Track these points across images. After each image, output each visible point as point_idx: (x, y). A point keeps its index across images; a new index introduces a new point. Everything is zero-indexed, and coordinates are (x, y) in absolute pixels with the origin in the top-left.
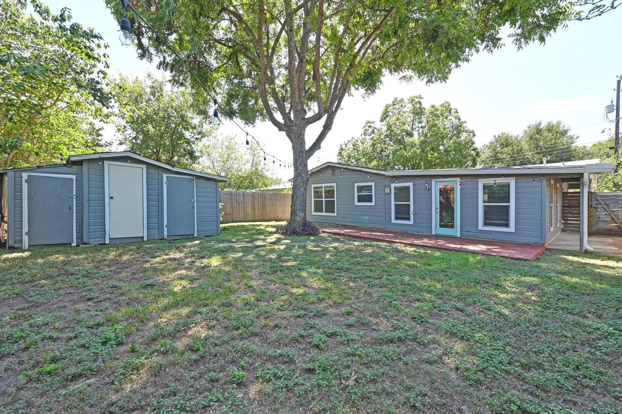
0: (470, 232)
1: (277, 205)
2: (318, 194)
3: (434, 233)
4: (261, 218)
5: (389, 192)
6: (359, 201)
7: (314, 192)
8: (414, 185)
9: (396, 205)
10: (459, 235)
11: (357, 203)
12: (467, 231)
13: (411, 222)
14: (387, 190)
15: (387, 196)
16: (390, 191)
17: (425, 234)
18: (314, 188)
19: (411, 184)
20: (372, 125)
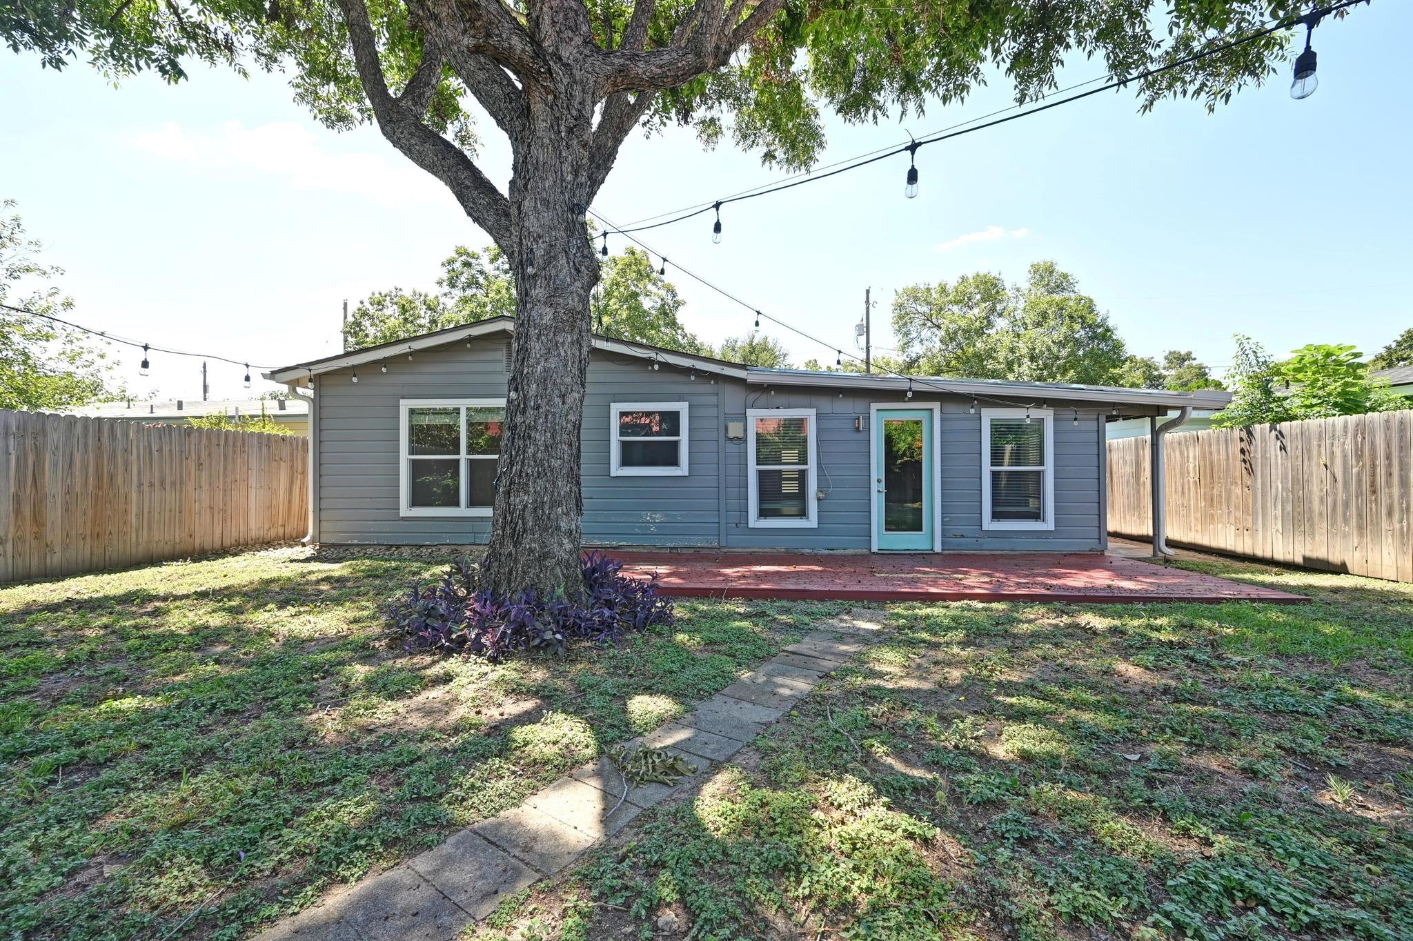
0: (962, 536)
1: (190, 486)
2: (423, 437)
3: (874, 549)
4: (85, 551)
5: (741, 435)
6: (625, 462)
7: (412, 428)
8: (819, 417)
9: (760, 473)
10: (938, 548)
11: (616, 470)
12: (956, 536)
13: (812, 522)
14: (735, 430)
15: (732, 447)
16: (746, 430)
17: (850, 552)
18: (412, 412)
19: (809, 415)
20: (473, 261)
